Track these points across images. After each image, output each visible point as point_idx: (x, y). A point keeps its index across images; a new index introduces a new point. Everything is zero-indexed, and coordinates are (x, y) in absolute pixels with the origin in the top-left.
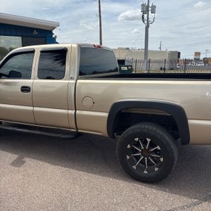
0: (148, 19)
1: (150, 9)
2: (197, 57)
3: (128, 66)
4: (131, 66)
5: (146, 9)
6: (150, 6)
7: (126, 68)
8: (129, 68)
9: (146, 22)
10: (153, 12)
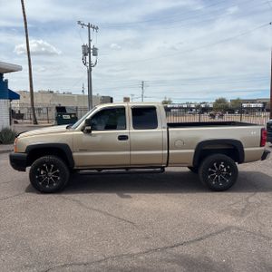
0: (90, 61)
1: (92, 51)
3: (71, 114)
5: (88, 51)
6: (92, 47)
7: (68, 117)
8: (74, 116)
9: (88, 65)
10: (95, 54)
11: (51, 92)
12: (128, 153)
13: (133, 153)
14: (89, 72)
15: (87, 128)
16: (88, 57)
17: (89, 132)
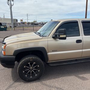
2: (22, 22)
3: (4, 26)
4: (6, 26)
7: (3, 27)
8: (5, 27)
9: (10, 5)
13: (84, 50)
14: (11, 8)
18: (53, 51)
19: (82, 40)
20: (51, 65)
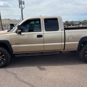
0: (22, 7)
1: (22, 3)
5: (21, 3)
6: (22, 1)
9: (21, 8)
10: (24, 4)
11: (9, 19)
12: (43, 44)
15: (18, 31)
16: (21, 5)
17: (20, 33)
18: (16, 44)
19: (43, 35)
20: (17, 56)
